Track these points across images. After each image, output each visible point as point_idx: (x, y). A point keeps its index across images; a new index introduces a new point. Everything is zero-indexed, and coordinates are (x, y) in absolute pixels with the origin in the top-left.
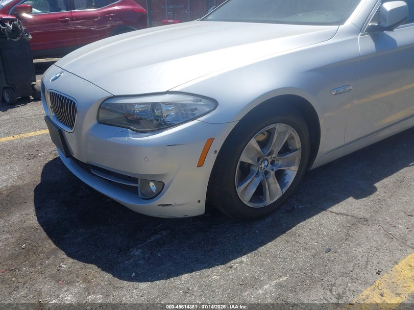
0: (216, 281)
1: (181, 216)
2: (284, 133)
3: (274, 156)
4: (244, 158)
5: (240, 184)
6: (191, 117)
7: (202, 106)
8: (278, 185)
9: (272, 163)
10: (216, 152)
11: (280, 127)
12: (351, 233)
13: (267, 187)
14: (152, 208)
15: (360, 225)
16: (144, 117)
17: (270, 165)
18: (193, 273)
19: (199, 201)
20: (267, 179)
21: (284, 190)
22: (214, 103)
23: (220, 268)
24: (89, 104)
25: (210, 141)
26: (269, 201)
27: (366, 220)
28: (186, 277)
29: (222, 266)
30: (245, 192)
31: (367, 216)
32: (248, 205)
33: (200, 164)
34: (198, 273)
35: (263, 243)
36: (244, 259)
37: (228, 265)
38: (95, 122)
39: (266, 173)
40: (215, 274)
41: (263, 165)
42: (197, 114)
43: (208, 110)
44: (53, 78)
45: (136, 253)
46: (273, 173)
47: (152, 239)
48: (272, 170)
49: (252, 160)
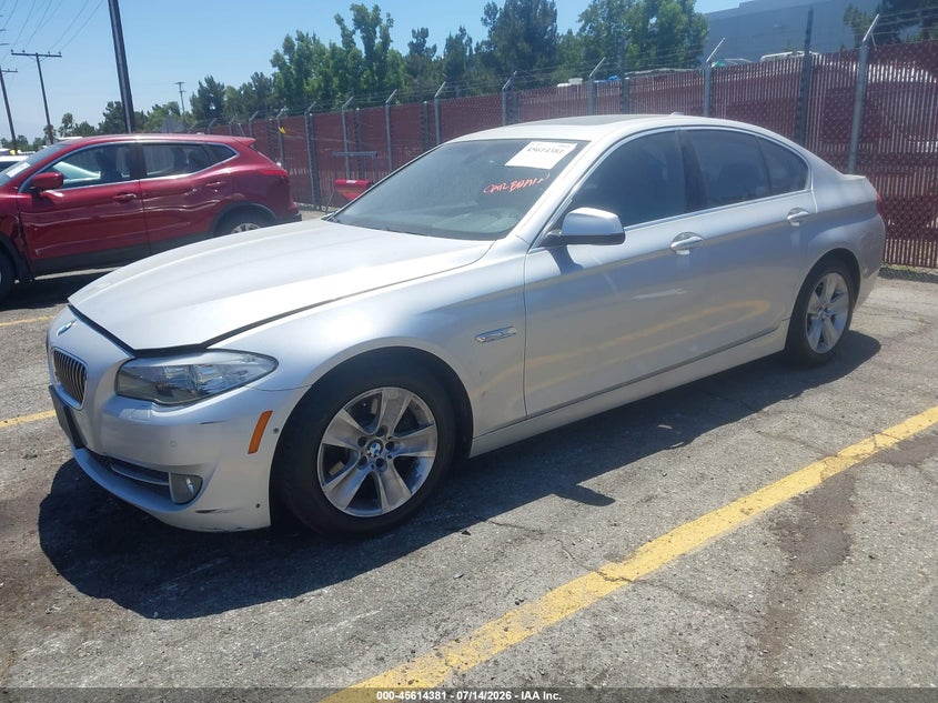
0: (272, 618)
1: (232, 528)
2: (400, 401)
3: (388, 435)
4: (330, 438)
5: (328, 478)
6: (240, 382)
7: (256, 367)
8: (401, 481)
9: (390, 446)
10: (276, 430)
11: (389, 393)
12: (507, 551)
13: (381, 484)
14: (187, 517)
15: (529, 540)
16: (176, 385)
17: (385, 450)
18: (244, 609)
19: (258, 506)
20: (381, 472)
21: (415, 490)
22: (273, 362)
23: (284, 603)
24: (101, 372)
25: (266, 416)
26: (387, 507)
27: (541, 533)
28: (232, 613)
29: (290, 600)
30: (341, 492)
31: (545, 527)
32: (347, 512)
33: (253, 449)
34: (250, 609)
35: (365, 569)
36: (326, 590)
37: (299, 598)
38: (113, 393)
39: (380, 463)
40: (276, 611)
41: (372, 450)
42: (248, 379)
43: (265, 371)
44: (61, 329)
45: (169, 588)
46: (390, 462)
47: (200, 569)
48: (389, 457)
49: (347, 441)
